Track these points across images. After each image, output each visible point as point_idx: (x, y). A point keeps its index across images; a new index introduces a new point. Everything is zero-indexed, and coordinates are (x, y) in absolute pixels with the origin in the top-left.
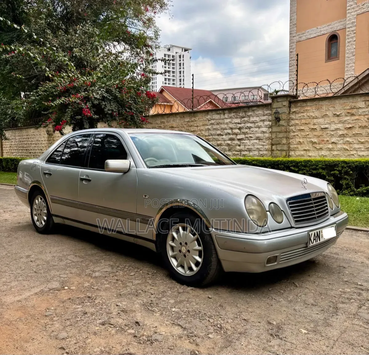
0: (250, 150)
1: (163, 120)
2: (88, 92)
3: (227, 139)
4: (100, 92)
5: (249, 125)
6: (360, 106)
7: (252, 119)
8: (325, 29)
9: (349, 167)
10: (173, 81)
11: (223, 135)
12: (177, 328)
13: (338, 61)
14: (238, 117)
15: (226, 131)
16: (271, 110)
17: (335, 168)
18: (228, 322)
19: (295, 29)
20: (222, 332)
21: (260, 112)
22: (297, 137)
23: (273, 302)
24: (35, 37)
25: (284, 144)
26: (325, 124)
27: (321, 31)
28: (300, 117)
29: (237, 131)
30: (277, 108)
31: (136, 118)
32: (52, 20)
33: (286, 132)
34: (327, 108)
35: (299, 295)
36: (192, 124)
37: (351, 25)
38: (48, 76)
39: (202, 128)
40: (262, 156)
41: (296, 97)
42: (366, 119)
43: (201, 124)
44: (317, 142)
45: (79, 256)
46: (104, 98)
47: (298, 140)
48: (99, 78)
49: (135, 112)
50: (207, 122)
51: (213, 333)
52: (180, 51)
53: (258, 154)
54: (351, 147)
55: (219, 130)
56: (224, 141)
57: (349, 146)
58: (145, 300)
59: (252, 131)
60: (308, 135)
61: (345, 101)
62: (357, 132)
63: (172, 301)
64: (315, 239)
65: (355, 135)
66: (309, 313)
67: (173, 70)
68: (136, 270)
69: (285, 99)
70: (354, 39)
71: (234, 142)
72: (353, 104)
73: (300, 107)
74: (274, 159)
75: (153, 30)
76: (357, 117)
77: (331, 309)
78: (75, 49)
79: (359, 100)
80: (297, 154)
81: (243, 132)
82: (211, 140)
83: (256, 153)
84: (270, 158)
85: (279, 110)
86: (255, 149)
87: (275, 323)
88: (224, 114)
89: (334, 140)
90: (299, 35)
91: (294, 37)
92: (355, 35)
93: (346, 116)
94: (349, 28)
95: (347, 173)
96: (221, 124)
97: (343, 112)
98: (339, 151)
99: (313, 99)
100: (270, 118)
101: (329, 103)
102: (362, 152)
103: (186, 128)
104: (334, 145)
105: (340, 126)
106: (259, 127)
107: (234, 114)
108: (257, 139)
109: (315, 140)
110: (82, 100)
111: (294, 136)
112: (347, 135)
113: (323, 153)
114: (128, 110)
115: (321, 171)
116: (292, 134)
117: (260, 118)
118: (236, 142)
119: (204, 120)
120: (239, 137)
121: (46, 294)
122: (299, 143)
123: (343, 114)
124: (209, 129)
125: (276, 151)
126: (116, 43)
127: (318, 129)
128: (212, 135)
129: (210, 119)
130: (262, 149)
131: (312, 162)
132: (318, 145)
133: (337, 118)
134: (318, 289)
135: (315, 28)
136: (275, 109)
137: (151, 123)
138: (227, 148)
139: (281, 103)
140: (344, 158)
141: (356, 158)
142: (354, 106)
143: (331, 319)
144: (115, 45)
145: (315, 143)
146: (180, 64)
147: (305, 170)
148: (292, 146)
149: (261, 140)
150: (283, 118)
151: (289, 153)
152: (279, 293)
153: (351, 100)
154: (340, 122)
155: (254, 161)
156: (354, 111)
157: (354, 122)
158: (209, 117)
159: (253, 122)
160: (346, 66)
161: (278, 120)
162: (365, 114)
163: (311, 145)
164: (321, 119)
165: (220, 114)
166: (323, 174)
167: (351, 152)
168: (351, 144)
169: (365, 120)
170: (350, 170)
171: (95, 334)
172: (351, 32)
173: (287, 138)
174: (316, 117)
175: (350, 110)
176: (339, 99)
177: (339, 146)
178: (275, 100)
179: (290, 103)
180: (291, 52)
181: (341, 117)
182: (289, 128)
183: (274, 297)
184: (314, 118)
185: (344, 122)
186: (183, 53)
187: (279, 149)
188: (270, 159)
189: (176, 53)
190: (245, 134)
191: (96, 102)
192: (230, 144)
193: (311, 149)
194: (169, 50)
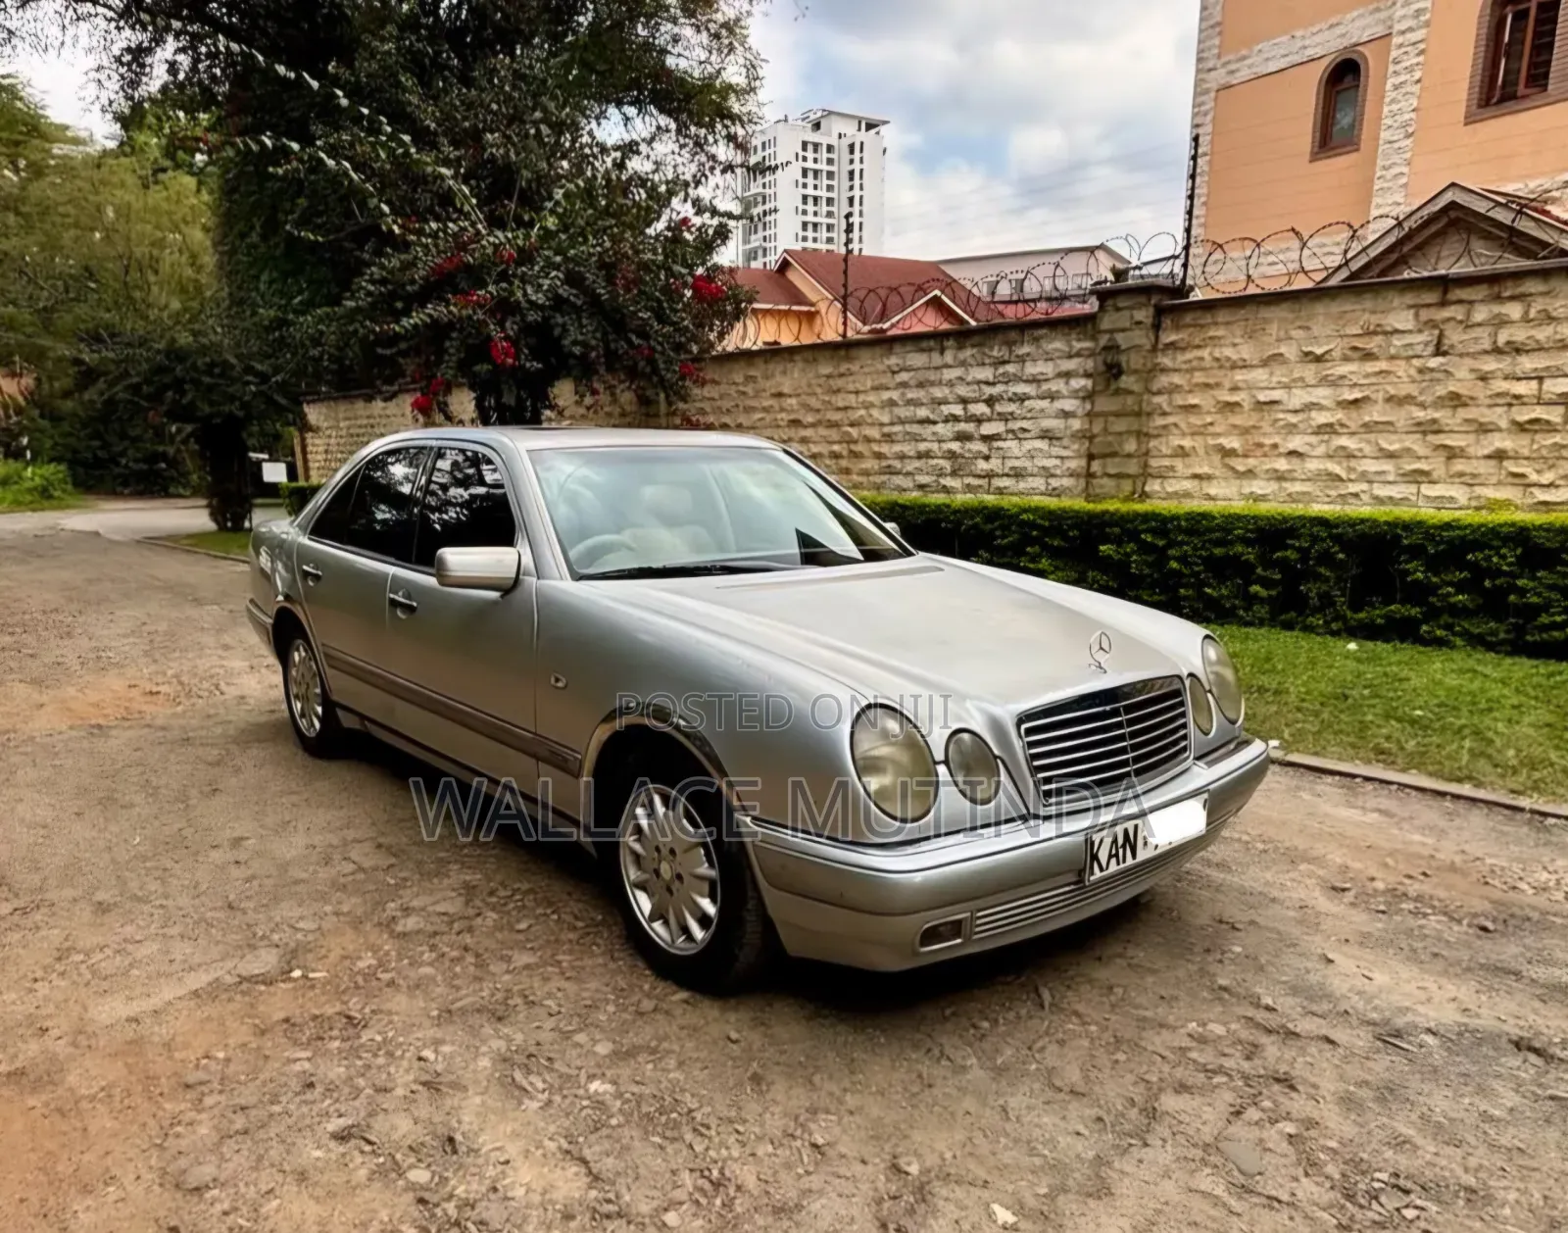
0: (1018, 474)
1: (752, 373)
2: (511, 284)
3: (950, 435)
4: (548, 282)
5: (1021, 388)
6: (1400, 326)
7: (1031, 369)
8: (1318, 39)
9: (1338, 539)
10: (828, 230)
11: (935, 423)
12: (574, 1169)
13: (1354, 156)
14: (987, 361)
15: (946, 410)
16: (1094, 338)
17: (1290, 542)
18: (753, 1155)
19: (1217, 41)
20: (718, 1202)
21: (1057, 345)
22: (1175, 431)
23: (940, 1071)
24: (344, 102)
25: (1129, 456)
26: (1273, 388)
27: (1305, 47)
28: (1190, 361)
29: (980, 409)
30: (1111, 331)
31: (662, 366)
32: (418, 40)
33: (1138, 414)
34: (1282, 334)
35: (1040, 1044)
36: (840, 383)
37: (1411, 23)
38: (391, 231)
39: (872, 398)
40: (1055, 493)
41: (1182, 290)
42: (1413, 372)
43: (869, 384)
44: (1240, 452)
45: (389, 848)
46: (558, 303)
47: (1176, 441)
48: (547, 235)
49: (659, 348)
50: (886, 380)
51: (681, 1203)
52: (849, 129)
53: (1043, 488)
54: (1350, 469)
55: (922, 404)
56: (940, 441)
57: (1345, 464)
58: (519, 1038)
59: (1030, 411)
60: (1211, 424)
61: (1348, 307)
62: (1377, 418)
63: (603, 1049)
64: (1117, 855)
65: (1369, 427)
66: (1050, 1127)
67: (830, 195)
68: (540, 911)
69: (1143, 299)
70: (1417, 75)
71: (969, 445)
72: (1374, 319)
73: (1195, 326)
74: (1091, 506)
75: (741, 61)
76: (1383, 365)
77: (1133, 1113)
78: (489, 136)
79: (1396, 302)
80: (1170, 490)
81: (999, 414)
82: (900, 437)
83: (1039, 483)
84: (1079, 504)
85: (1120, 338)
86: (1036, 470)
87: (914, 1169)
88: (942, 352)
89: (1296, 443)
90: (1229, 62)
91: (1210, 70)
92: (1421, 59)
93: (1346, 359)
94: (1403, 33)
95: (1326, 558)
96: (932, 384)
97: (1337, 347)
98: (1309, 480)
99: (1240, 297)
100: (1090, 364)
101: (1293, 311)
102: (1389, 487)
103: (821, 397)
104: (1295, 461)
105: (1322, 395)
106: (1052, 397)
107: (975, 351)
108: (1042, 438)
109: (1233, 443)
110: (490, 310)
111: (1165, 427)
112: (1342, 425)
113: (1258, 487)
114: (636, 340)
115: (1240, 549)
116: (1160, 421)
117: (1056, 366)
118: (977, 446)
119: (877, 372)
120: (987, 429)
121: (224, 996)
122: (1180, 451)
123: (1336, 354)
124: (892, 403)
125: (1101, 477)
126: (631, 111)
127: (1245, 404)
128: (902, 422)
129: (896, 369)
130: (1058, 472)
131: (1214, 518)
132: (1240, 460)
133: (1313, 366)
134: (1114, 1018)
135: (1285, 38)
136: (1107, 337)
137: (714, 382)
138: (946, 465)
139: (1126, 313)
140: (1326, 508)
141: (1364, 510)
142: (1378, 325)
143: (1117, 1165)
144: (630, 115)
145: (1232, 453)
146: (851, 173)
147: (1187, 544)
148: (1154, 463)
149: (1058, 439)
150: (1133, 366)
151: (1144, 484)
152: (972, 1031)
153: (1368, 302)
154: (1325, 381)
155: (1025, 511)
156: (1373, 344)
157: (1373, 380)
158: (893, 361)
159: (1034, 380)
160: (1378, 174)
161: (1114, 371)
162: (1411, 353)
163: (1216, 458)
164: (1260, 371)
165: (930, 350)
166: (1247, 561)
167: (1350, 485)
168: (1354, 457)
169: (1409, 376)
170: (1336, 548)
171: (302, 1176)
172: (1409, 49)
173: (1142, 435)
174: (1240, 363)
175: (1362, 340)
176: (1326, 301)
177: (1312, 465)
178: (1110, 302)
179: (1160, 312)
180: (1197, 126)
181: (1329, 365)
182: (1149, 403)
183: (948, 1051)
184: (1234, 367)
185: (1335, 383)
186: (864, 136)
187: (1112, 471)
188: (1076, 507)
189: (840, 136)
190: (1007, 420)
191: (533, 316)
192: (959, 451)
193: (1217, 473)
194: (817, 126)
